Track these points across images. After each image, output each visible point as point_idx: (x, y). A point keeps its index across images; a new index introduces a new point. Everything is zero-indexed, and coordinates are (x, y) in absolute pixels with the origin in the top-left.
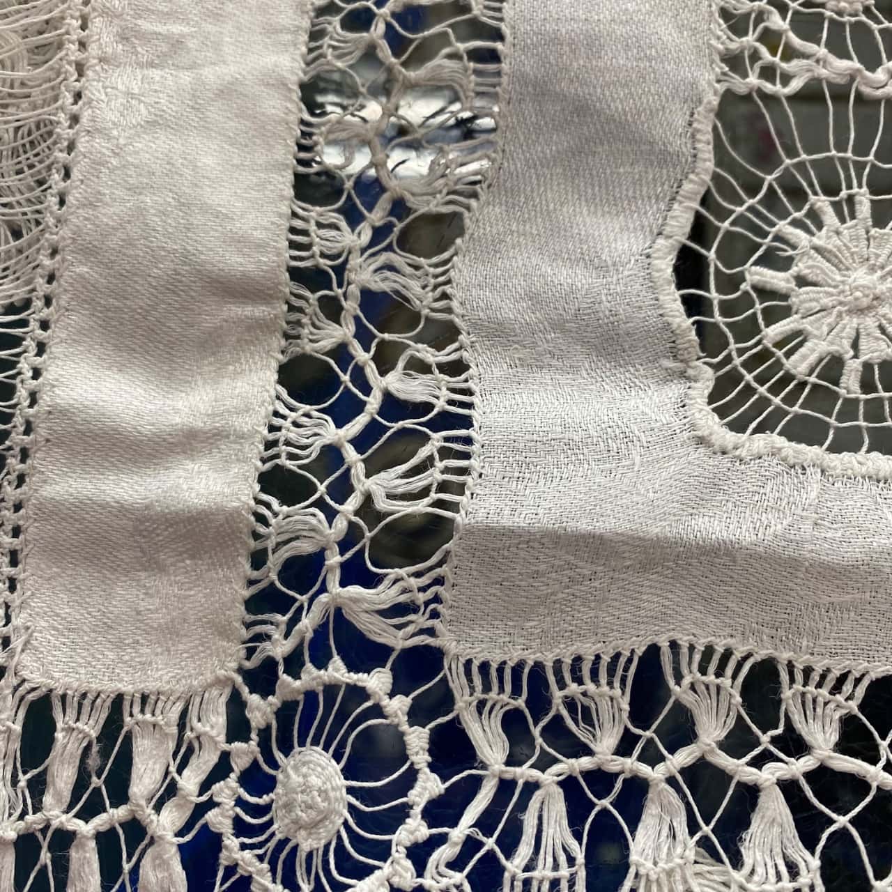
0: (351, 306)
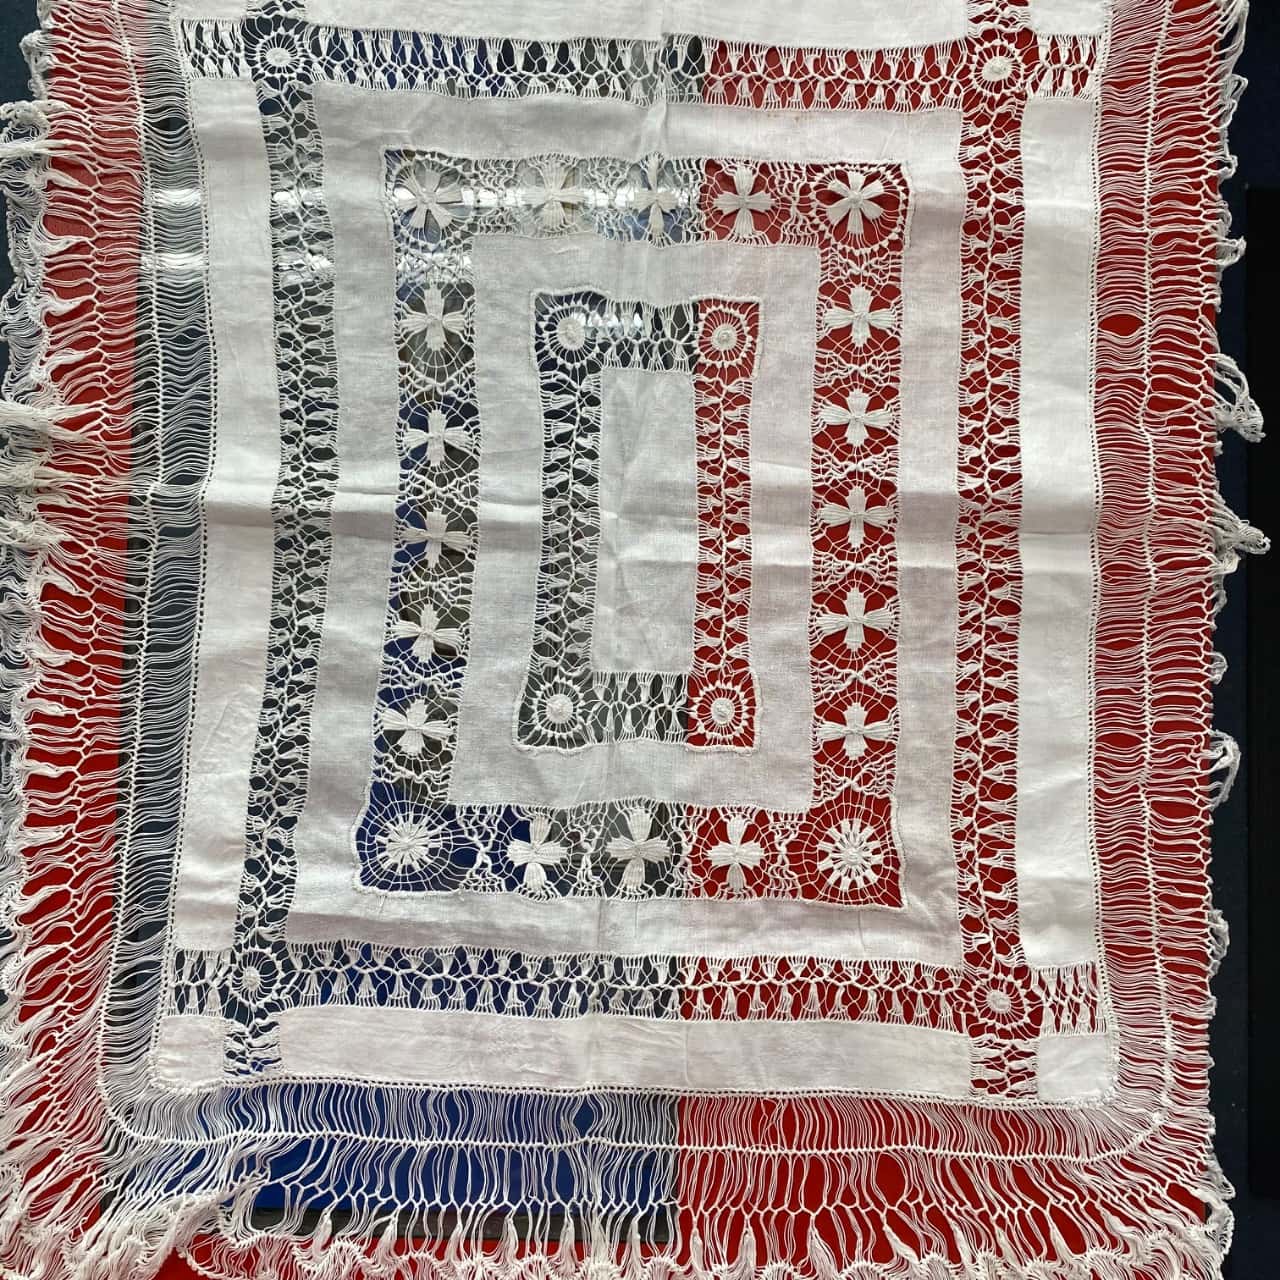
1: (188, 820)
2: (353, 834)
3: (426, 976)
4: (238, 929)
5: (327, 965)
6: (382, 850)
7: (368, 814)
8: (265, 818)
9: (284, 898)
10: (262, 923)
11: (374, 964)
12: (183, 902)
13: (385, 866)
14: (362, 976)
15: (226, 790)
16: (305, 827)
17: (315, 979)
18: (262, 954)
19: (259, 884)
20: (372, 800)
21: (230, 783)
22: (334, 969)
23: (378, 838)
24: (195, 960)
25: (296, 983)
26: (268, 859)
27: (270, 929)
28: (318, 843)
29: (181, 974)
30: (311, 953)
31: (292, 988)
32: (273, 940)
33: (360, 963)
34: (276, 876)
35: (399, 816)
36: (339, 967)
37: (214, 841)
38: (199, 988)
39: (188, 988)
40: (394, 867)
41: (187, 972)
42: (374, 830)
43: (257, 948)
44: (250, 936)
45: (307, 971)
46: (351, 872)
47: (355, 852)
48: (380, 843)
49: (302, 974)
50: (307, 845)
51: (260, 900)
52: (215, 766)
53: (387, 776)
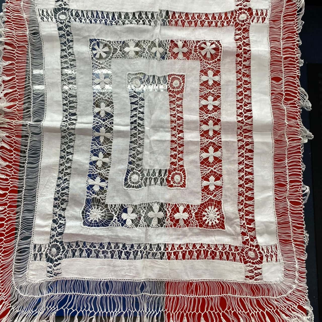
0: (58, 215)
1: (37, 209)
2: (81, 212)
3: (100, 250)
4: (50, 238)
5: (74, 247)
6: (88, 216)
7: (85, 207)
8: (58, 208)
9: (63, 229)
10: (57, 236)
11: (86, 247)
12: (36, 231)
13: (89, 220)
14: (83, 250)
15: (47, 201)
16: (68, 211)
17: (71, 251)
18: (57, 244)
19: (56, 226)
20: (86, 203)
21: (48, 199)
22: (76, 248)
23: (88, 213)
24: (39, 246)
25: (66, 252)
26: (58, 219)
27: (59, 238)
28: (71, 215)
29: (35, 250)
30: (70, 244)
31: (65, 254)
32: (60, 241)
33: (83, 247)
34: (60, 224)
35: (93, 207)
36: (77, 248)
37: (44, 215)
38: (40, 254)
39: (37, 254)
40: (92, 221)
41: (37, 250)
42: (86, 211)
43: (55, 243)
44: (53, 240)
45: (69, 249)
46: (80, 222)
47: (82, 217)
48: (88, 215)
49: (67, 250)
50: (69, 215)
51: (56, 230)
52: (45, 195)
53: (90, 197)
